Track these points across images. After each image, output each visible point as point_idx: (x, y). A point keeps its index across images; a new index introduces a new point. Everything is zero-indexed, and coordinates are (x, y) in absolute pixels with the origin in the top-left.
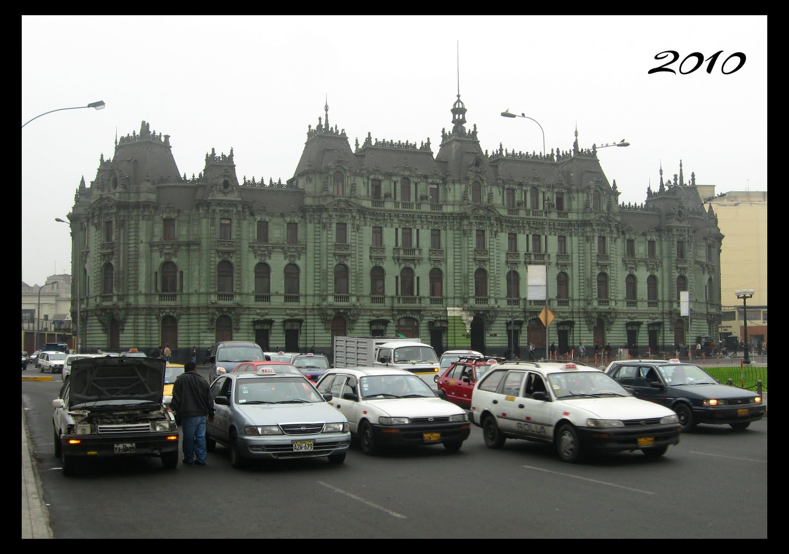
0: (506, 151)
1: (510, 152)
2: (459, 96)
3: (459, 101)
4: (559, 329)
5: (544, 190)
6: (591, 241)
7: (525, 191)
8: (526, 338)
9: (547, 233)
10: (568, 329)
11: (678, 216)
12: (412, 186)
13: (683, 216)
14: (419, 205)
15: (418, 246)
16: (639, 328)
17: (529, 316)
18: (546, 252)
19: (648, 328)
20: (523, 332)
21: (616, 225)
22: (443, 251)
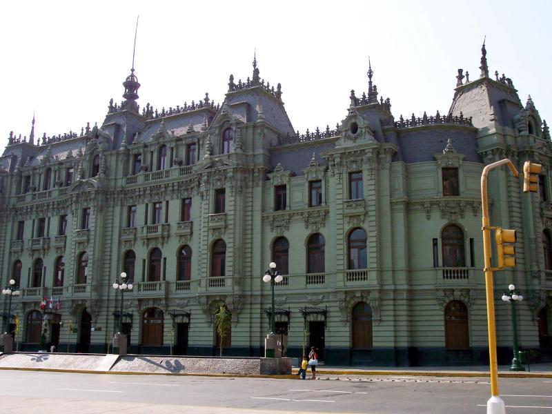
0: (156, 112)
1: (160, 112)
2: (133, 70)
3: (132, 76)
4: (176, 321)
5: (173, 145)
6: (205, 198)
7: (152, 152)
8: (137, 334)
9: (168, 198)
10: (187, 321)
11: (350, 133)
12: (53, 175)
13: (359, 130)
14: (50, 192)
15: (48, 235)
16: (289, 319)
17: (140, 305)
18: (167, 221)
19: (305, 318)
20: (134, 325)
21: (236, 168)
22: (66, 237)
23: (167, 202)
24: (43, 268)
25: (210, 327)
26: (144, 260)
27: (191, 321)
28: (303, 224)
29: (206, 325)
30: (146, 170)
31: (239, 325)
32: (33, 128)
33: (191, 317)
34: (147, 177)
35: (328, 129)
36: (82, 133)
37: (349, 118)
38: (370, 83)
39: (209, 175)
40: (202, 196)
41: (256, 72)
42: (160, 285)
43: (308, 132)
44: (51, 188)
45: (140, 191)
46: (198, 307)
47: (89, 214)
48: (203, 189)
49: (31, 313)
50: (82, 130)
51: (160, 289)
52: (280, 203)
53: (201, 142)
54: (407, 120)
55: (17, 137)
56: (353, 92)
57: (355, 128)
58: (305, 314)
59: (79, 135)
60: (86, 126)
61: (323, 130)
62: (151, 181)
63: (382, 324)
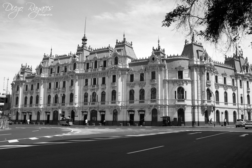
1: (94, 49)
2: (85, 35)
4: (101, 114)
5: (99, 61)
6: (109, 78)
7: (93, 63)
8: (89, 117)
9: (98, 77)
10: (104, 114)
11: (152, 60)
12: (60, 68)
13: (155, 60)
14: (60, 74)
15: (59, 87)
16: (134, 113)
17: (90, 109)
18: (98, 84)
19: (139, 113)
20: (88, 115)
21: (119, 69)
22: (65, 88)
23: (98, 78)
24: (58, 98)
25: (111, 115)
26: (91, 96)
27: (106, 114)
28: (138, 86)
29: (110, 115)
30: (91, 68)
31: (120, 115)
32: (51, 52)
33: (106, 112)
34: (91, 70)
35: (146, 58)
36: (69, 55)
37: (152, 56)
38: (159, 44)
39: (111, 71)
40: (109, 77)
41: (124, 39)
42: (96, 103)
43: (140, 59)
44: (60, 73)
45: (89, 75)
46: (108, 110)
47: (73, 81)
48: (109, 75)
49: (54, 111)
50: (69, 54)
51: (96, 104)
52: (132, 79)
53: (108, 61)
54: (172, 56)
55: (47, 55)
56: (153, 47)
57: (153, 59)
58: (139, 112)
59: (68, 55)
60: (70, 53)
61: (144, 58)
62: (92, 72)
63: (160, 114)
